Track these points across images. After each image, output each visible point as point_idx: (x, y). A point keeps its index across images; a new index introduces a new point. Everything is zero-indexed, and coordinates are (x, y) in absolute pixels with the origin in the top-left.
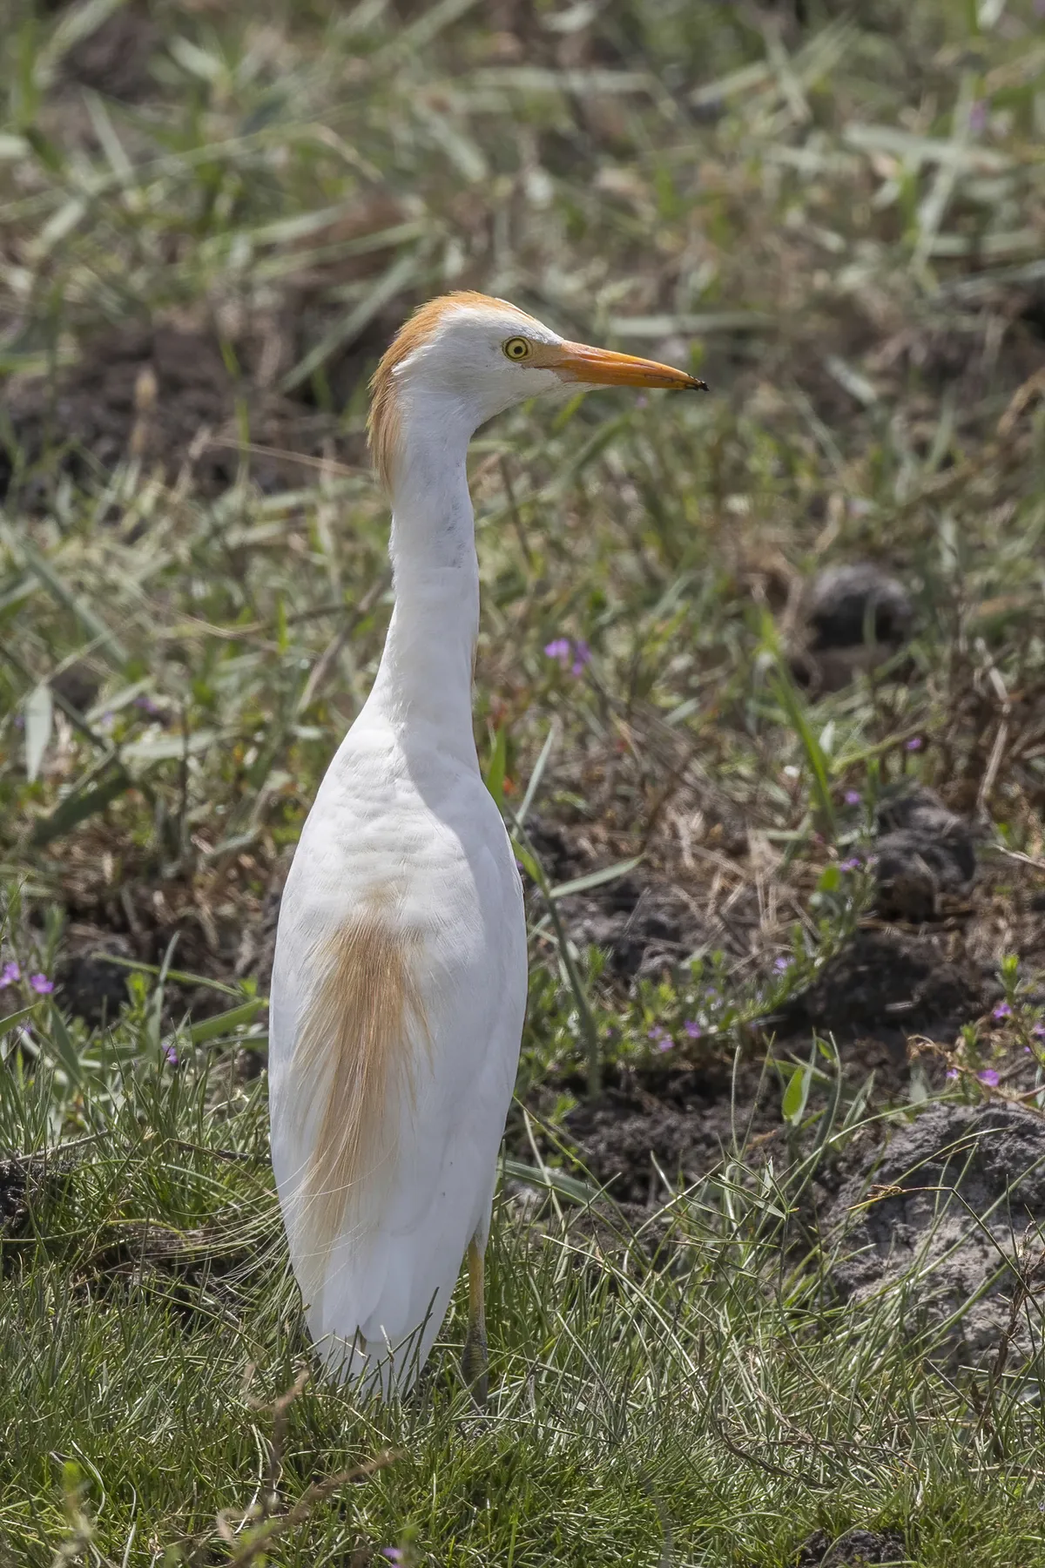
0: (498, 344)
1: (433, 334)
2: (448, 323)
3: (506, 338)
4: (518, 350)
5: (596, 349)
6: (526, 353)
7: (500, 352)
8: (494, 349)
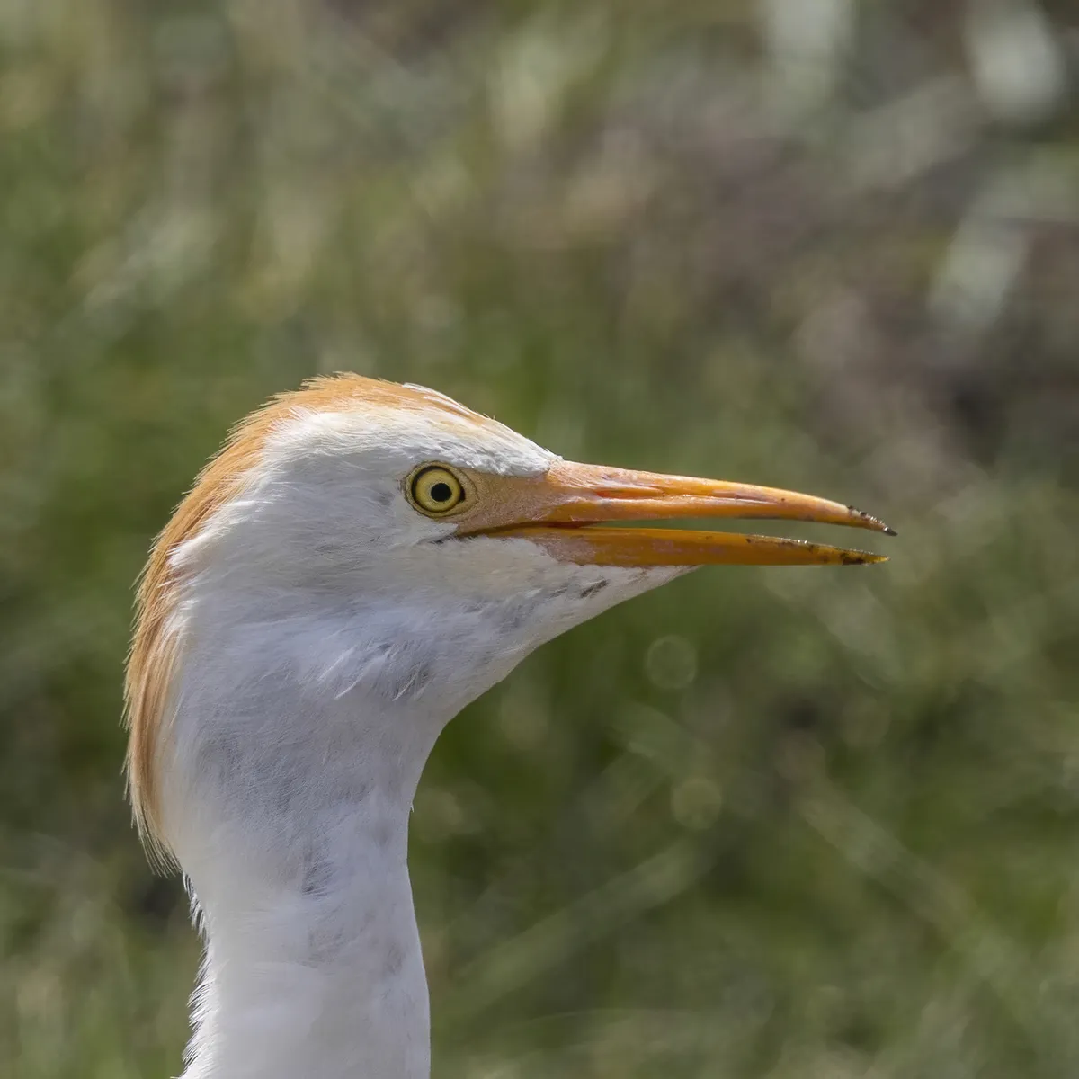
0: (391, 486)
1: (252, 476)
2: (283, 448)
3: (408, 469)
4: (440, 492)
5: (635, 474)
6: (462, 496)
7: (400, 503)
8: (385, 499)
